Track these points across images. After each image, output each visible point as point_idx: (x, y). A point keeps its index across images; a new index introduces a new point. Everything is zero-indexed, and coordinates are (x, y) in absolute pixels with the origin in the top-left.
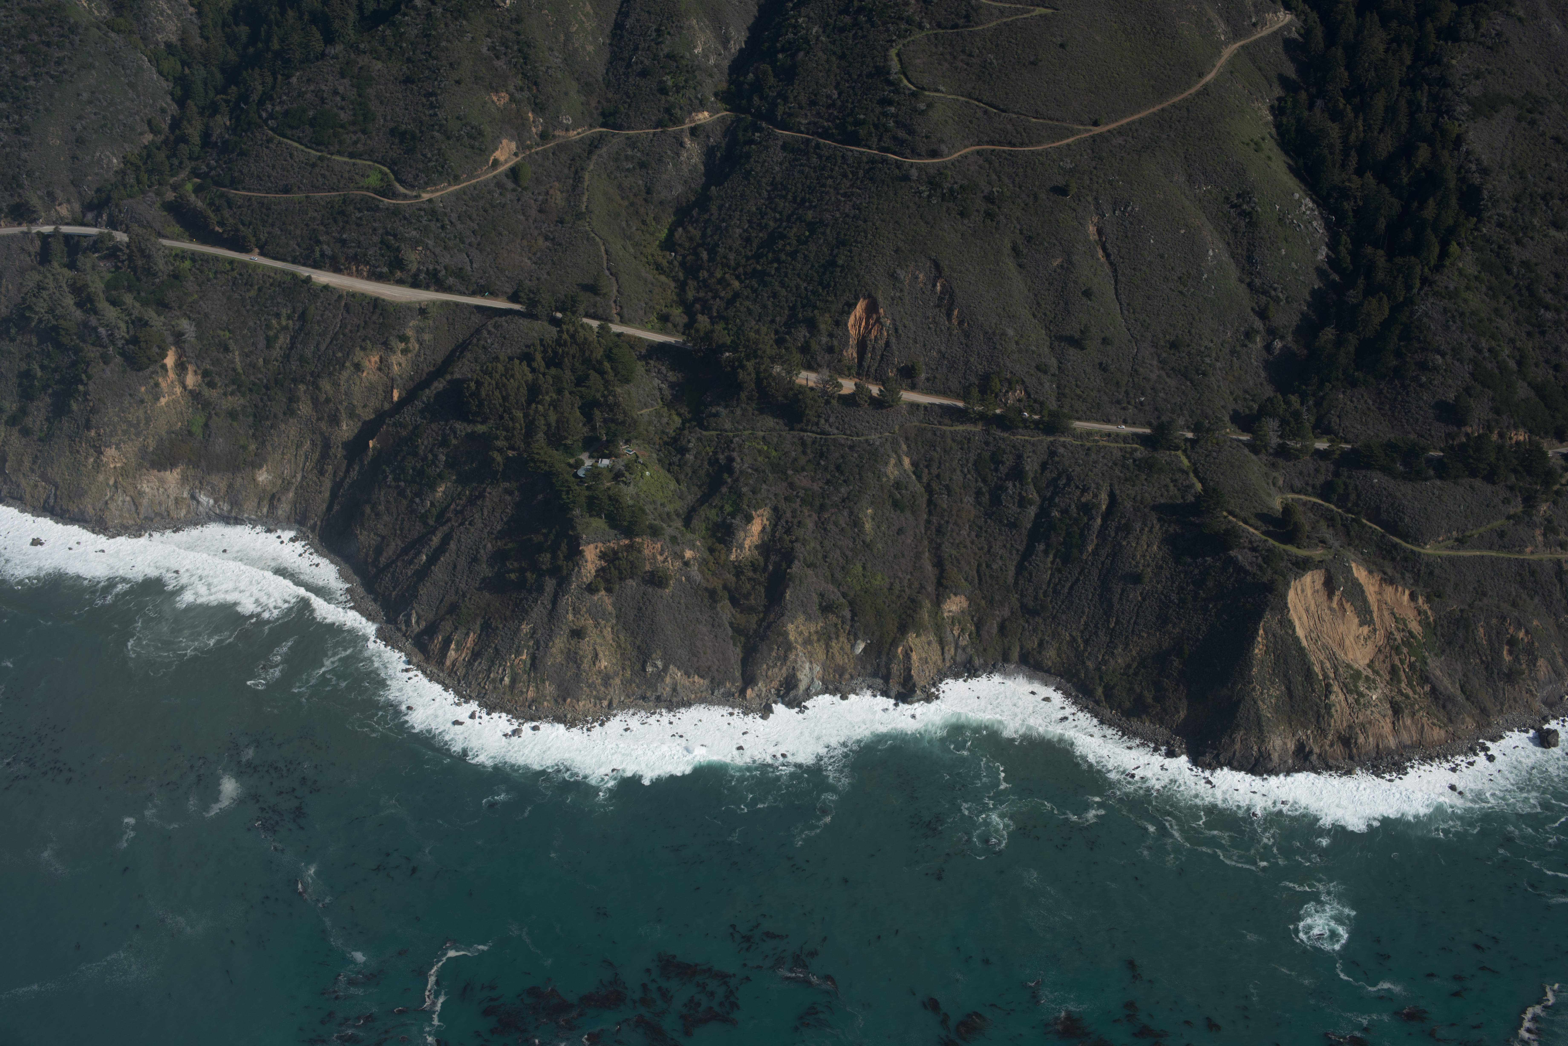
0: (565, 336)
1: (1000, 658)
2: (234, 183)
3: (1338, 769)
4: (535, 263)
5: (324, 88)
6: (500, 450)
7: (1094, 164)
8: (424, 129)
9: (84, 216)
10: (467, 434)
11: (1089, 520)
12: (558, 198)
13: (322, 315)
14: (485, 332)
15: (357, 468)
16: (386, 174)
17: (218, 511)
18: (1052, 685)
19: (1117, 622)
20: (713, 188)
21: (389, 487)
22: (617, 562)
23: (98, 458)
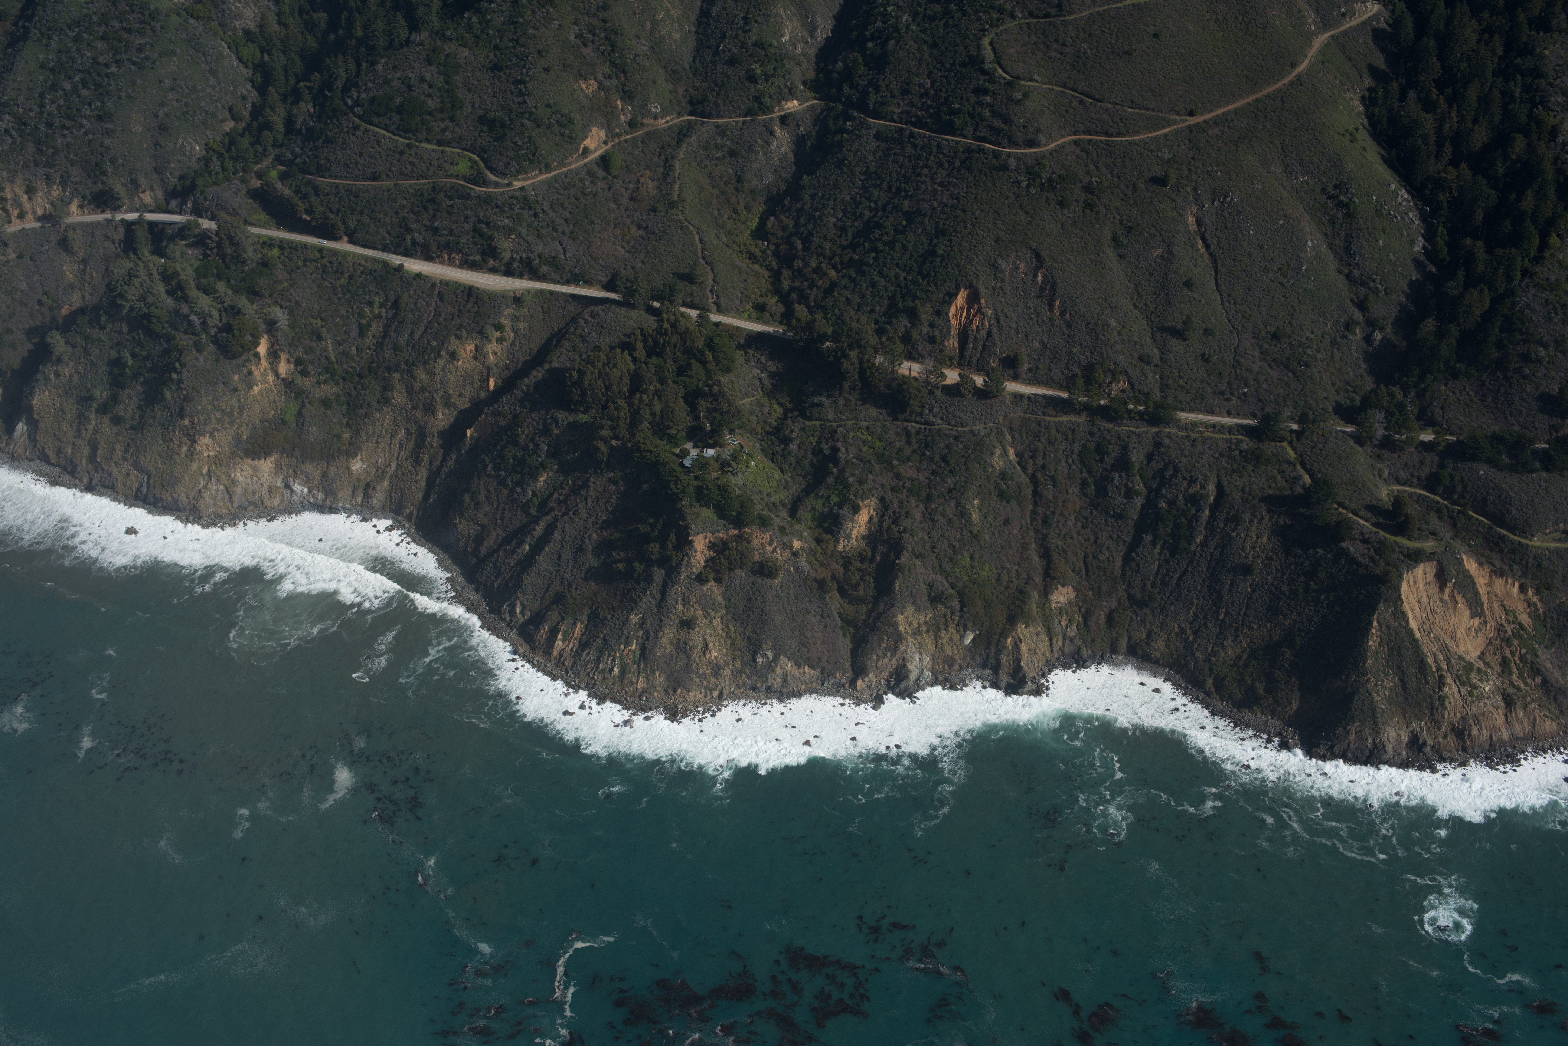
0: (666, 325)
1: (1108, 649)
2: (321, 171)
3: (1451, 760)
4: (629, 252)
5: (411, 75)
6: (604, 440)
7: (1191, 153)
8: (512, 116)
9: (168, 203)
10: (569, 424)
11: (1197, 511)
12: (649, 186)
13: (415, 304)
14: (581, 321)
15: (454, 457)
16: (476, 162)
17: (312, 500)
18: (1161, 676)
19: (1227, 613)
20: (805, 177)
21: (489, 476)
22: (726, 553)
23: (192, 446)
